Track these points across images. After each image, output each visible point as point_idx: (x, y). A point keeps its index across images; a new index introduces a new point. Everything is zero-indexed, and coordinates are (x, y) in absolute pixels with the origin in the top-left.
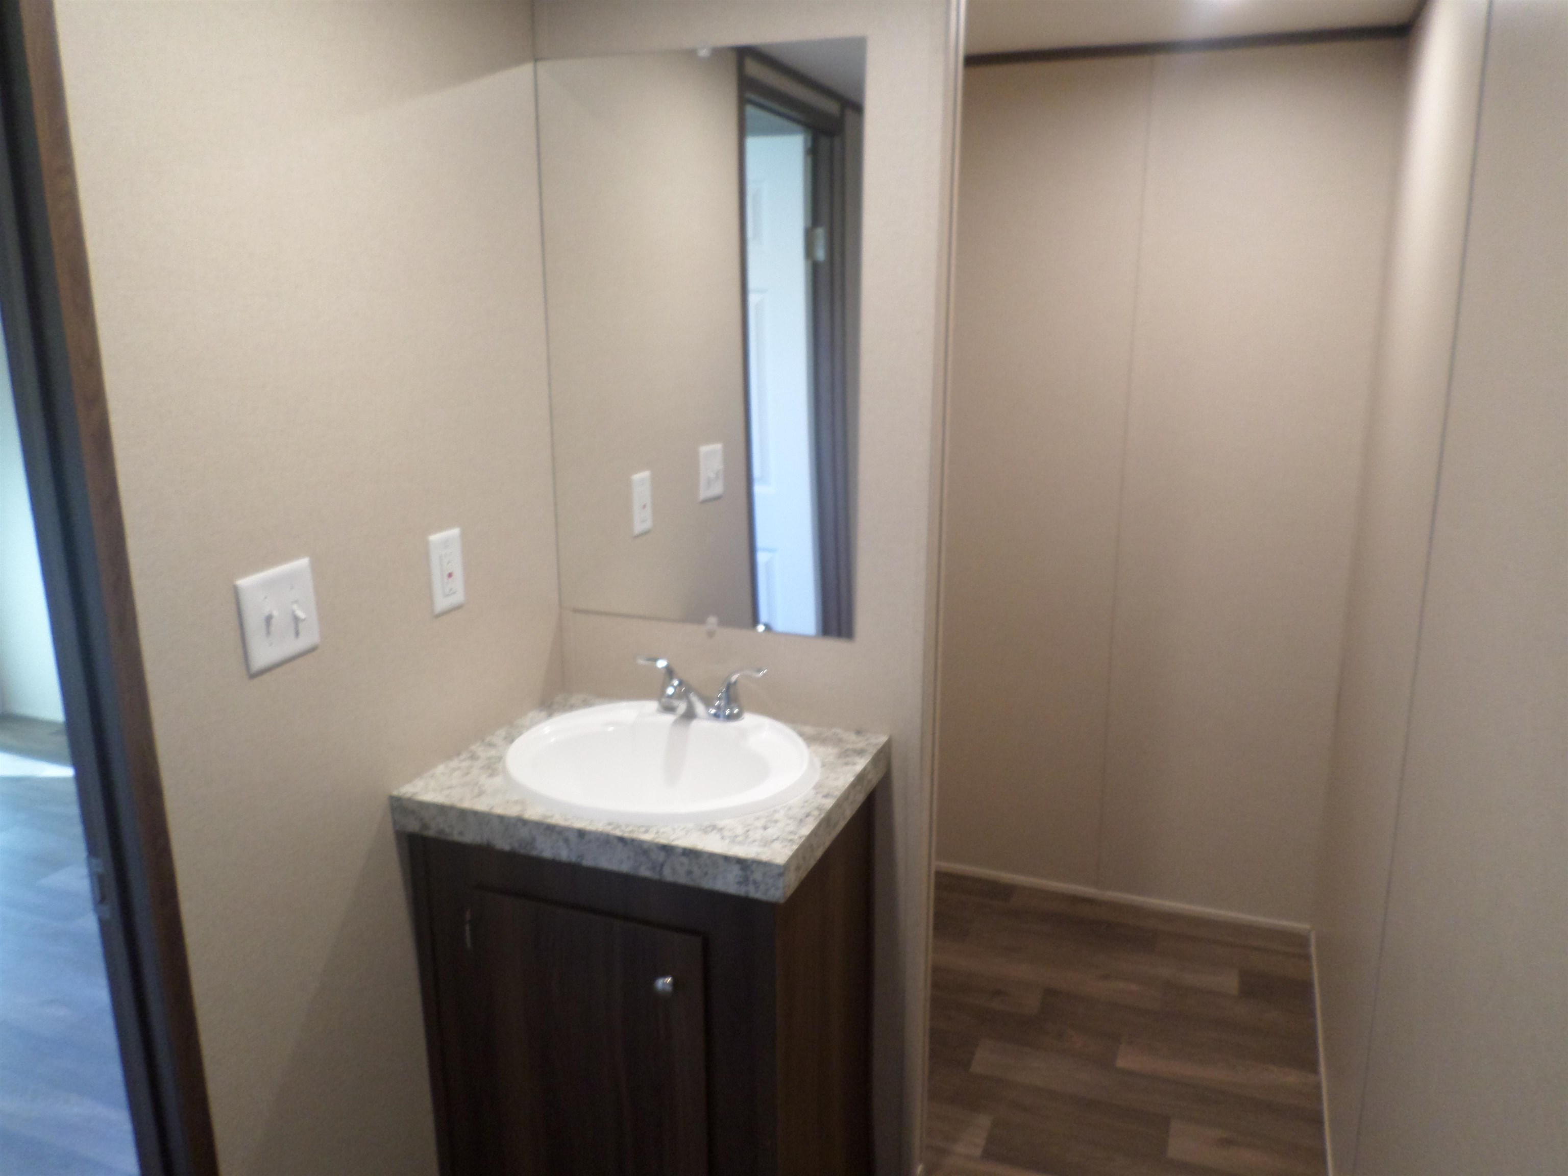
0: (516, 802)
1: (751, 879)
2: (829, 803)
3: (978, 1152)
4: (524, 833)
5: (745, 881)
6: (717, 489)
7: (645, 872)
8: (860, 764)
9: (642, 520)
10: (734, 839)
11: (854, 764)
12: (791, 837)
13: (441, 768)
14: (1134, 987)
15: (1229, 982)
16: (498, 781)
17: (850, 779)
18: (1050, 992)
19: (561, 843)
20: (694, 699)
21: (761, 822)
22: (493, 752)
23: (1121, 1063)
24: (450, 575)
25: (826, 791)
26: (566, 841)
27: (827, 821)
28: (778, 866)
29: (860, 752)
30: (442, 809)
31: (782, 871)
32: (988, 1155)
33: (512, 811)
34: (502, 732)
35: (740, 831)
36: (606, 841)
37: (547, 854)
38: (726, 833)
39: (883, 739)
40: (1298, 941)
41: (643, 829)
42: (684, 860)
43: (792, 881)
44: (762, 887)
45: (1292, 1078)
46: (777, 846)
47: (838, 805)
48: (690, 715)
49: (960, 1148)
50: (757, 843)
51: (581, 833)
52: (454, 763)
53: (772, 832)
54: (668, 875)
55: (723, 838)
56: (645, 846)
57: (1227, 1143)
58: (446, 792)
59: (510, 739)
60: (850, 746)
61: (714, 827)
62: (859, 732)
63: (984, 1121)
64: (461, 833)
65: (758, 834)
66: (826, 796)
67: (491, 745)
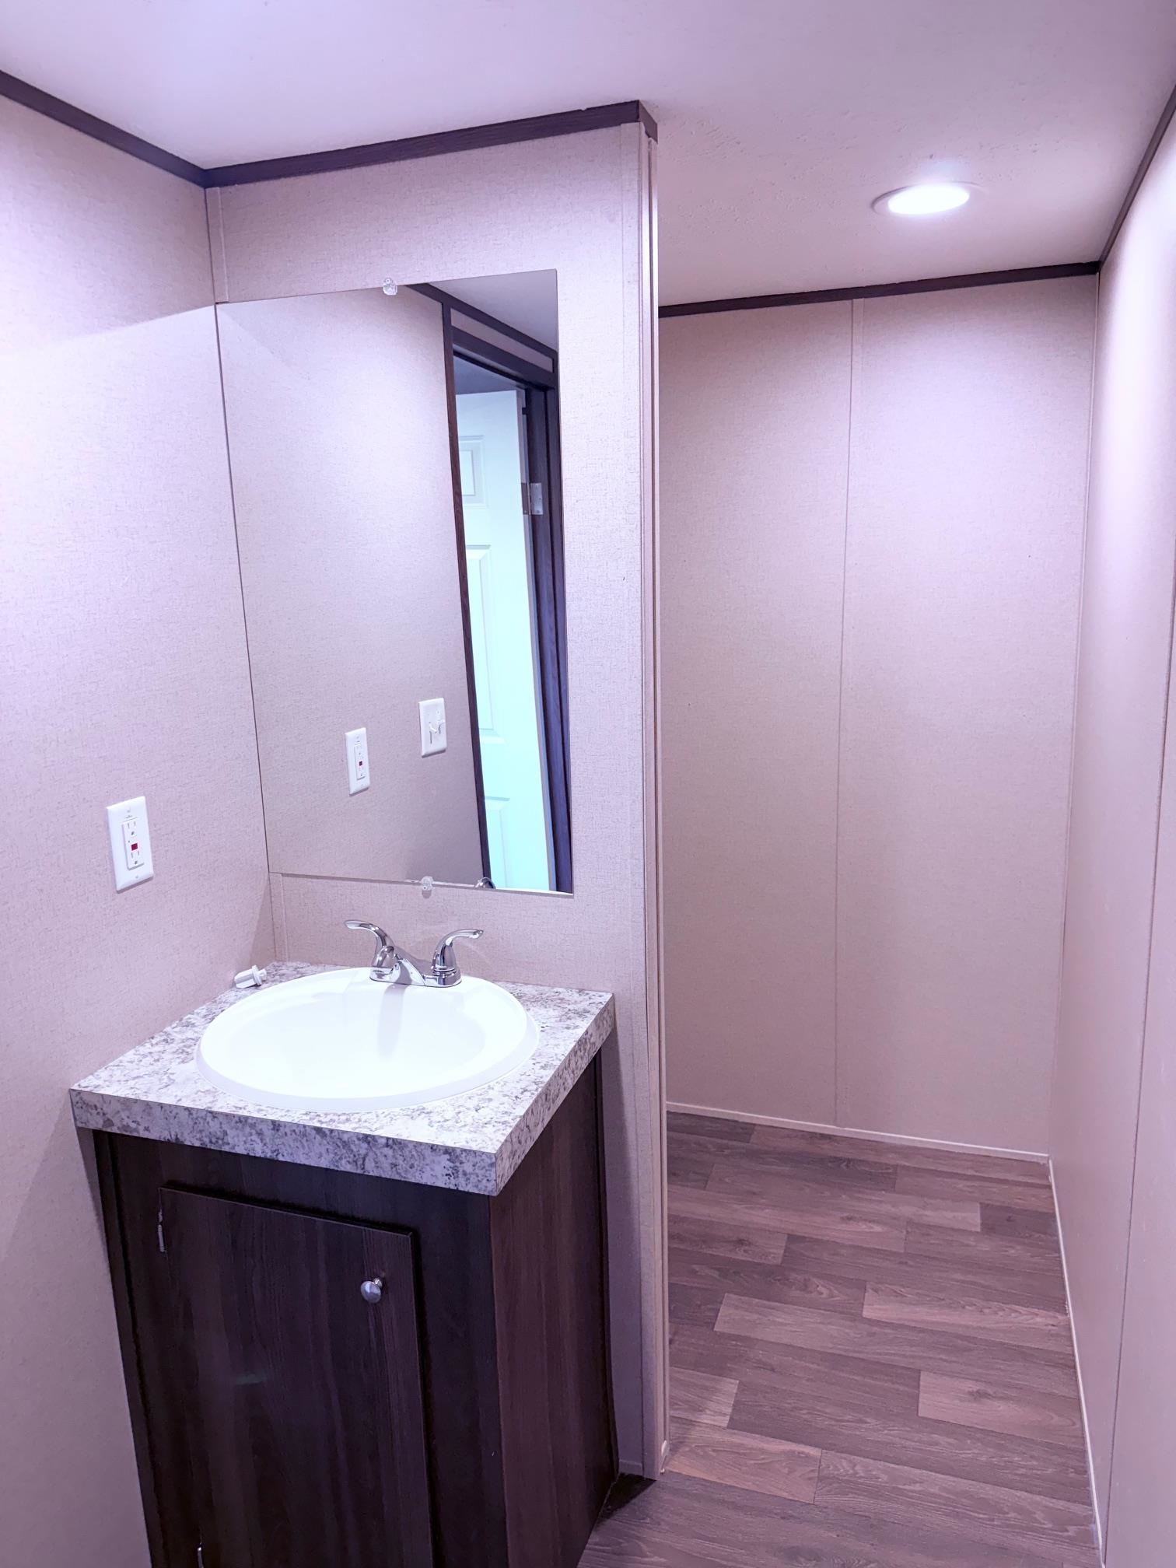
0: (207, 1092)
1: (461, 1170)
2: (547, 1075)
3: (724, 1421)
4: (214, 1126)
5: (454, 1173)
6: (441, 743)
7: (346, 1166)
8: (583, 1025)
9: (358, 778)
10: (443, 1125)
11: (576, 1027)
12: (506, 1118)
13: (130, 1055)
14: (877, 1228)
15: (973, 1218)
16: (191, 1066)
17: (571, 1045)
18: (792, 1238)
19: (254, 1137)
20: (407, 964)
21: (475, 1102)
22: (189, 1033)
23: (867, 1313)
24: (134, 847)
25: (544, 1061)
26: (260, 1134)
27: (545, 1095)
28: (489, 1155)
29: (581, 1014)
30: (126, 1103)
31: (494, 1160)
32: (734, 1425)
33: (201, 1103)
34: (202, 1010)
35: (450, 1114)
36: (302, 1133)
37: (240, 1150)
38: (435, 1118)
39: (607, 997)
40: (1038, 1170)
41: (343, 1118)
42: (389, 1152)
43: (506, 1169)
44: (473, 1179)
45: (1042, 1319)
46: (489, 1129)
47: (558, 1075)
48: (404, 982)
49: (706, 1419)
50: (467, 1128)
51: (276, 1125)
52: (146, 1048)
53: (486, 1113)
54: (371, 1170)
55: (430, 1124)
56: (345, 1137)
57: (978, 1396)
58: (132, 1083)
59: (210, 1017)
60: (571, 1007)
61: (422, 1111)
62: (581, 991)
63: (731, 1386)
64: (147, 1129)
65: (468, 1117)
66: (544, 1068)
67: (188, 1025)
